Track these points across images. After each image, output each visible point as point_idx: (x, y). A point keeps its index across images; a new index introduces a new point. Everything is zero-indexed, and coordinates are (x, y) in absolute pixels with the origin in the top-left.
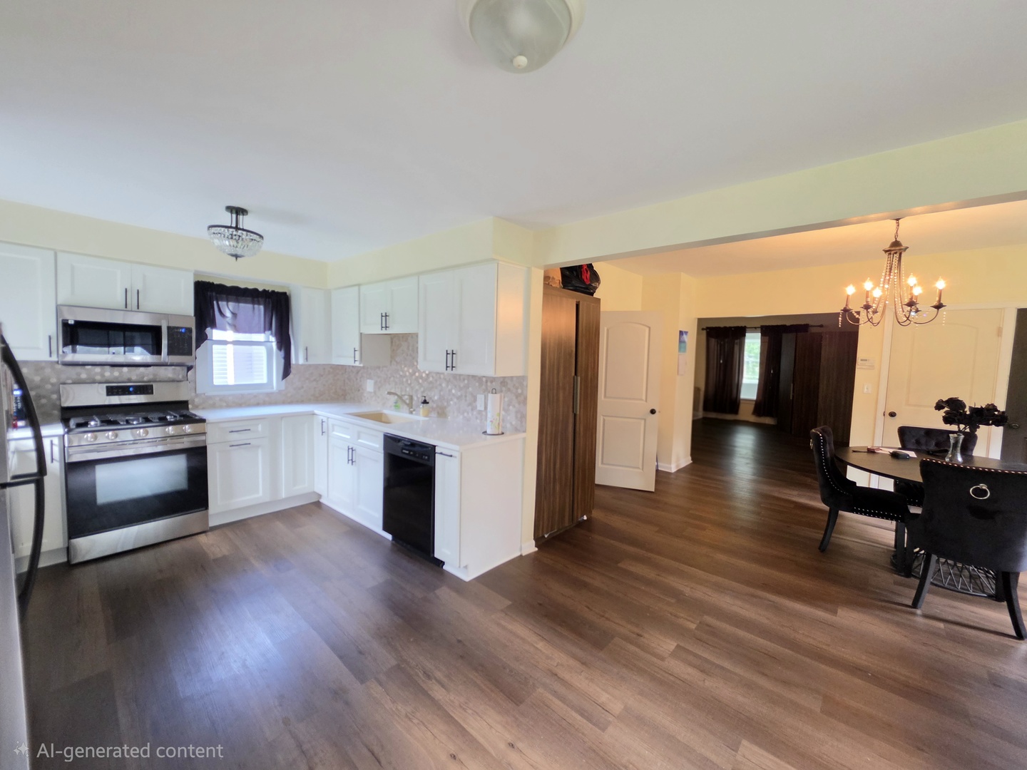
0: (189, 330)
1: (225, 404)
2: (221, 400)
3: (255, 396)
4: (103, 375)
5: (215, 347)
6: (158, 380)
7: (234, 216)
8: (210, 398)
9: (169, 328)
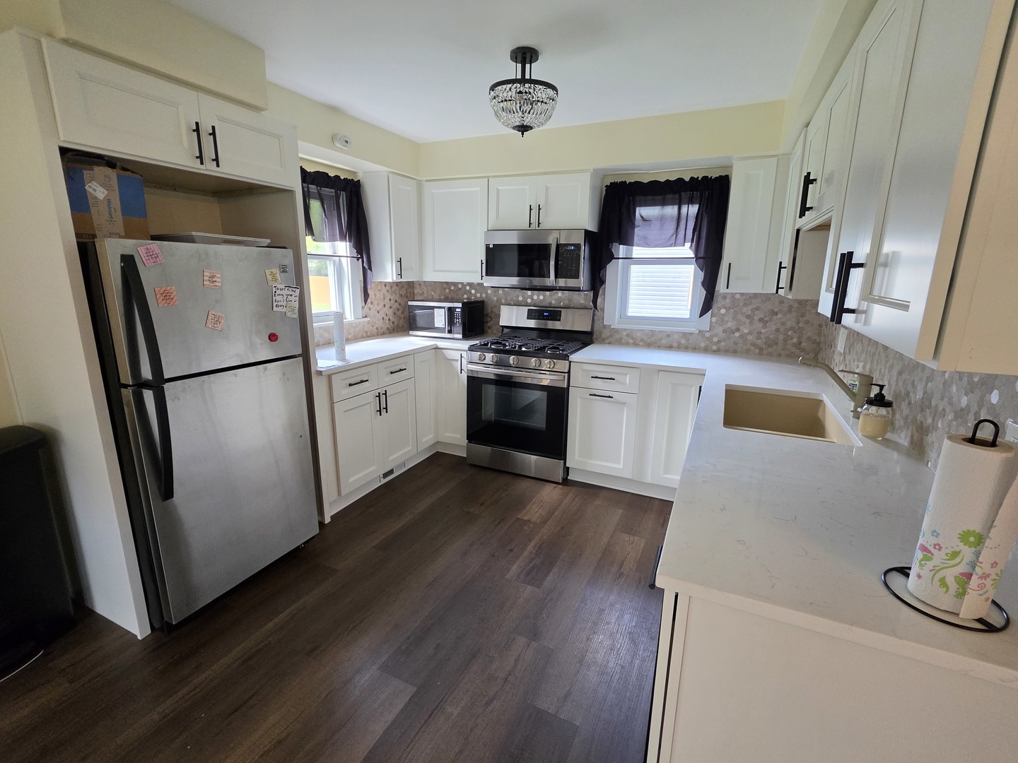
0: (578, 246)
1: (631, 341)
2: (628, 335)
3: (668, 336)
4: (532, 299)
5: (634, 269)
6: (571, 306)
7: (519, 66)
8: (616, 331)
9: (558, 246)
